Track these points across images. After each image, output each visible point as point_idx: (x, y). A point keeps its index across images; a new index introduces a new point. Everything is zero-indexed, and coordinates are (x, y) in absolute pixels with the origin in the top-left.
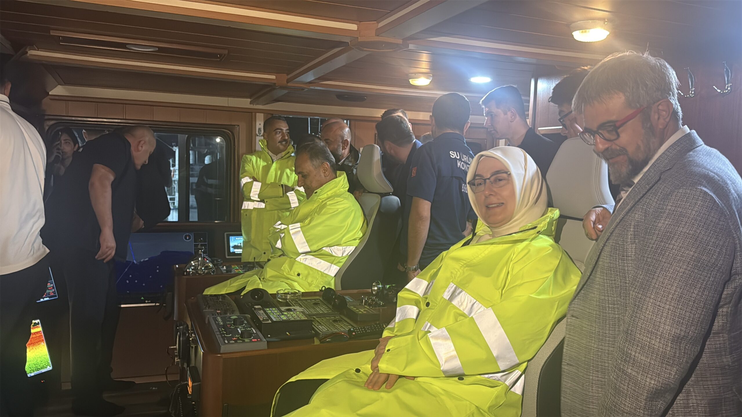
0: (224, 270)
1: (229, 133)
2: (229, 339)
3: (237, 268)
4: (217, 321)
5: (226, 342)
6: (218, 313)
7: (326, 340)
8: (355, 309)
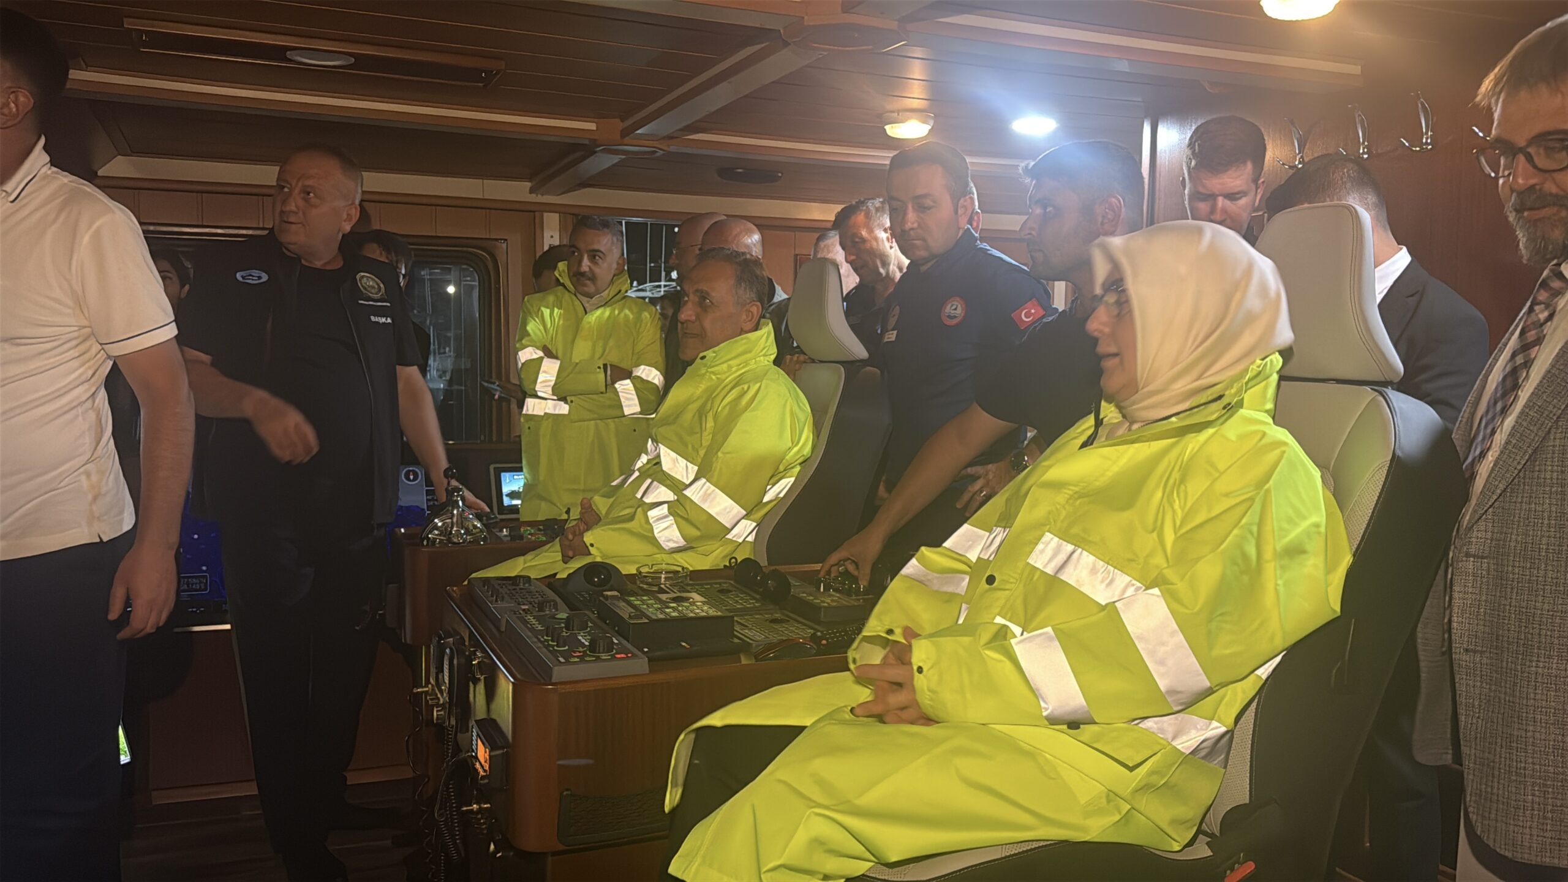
0: (506, 536)
1: (483, 255)
2: (567, 655)
3: (532, 531)
4: (528, 623)
5: (562, 660)
6: (524, 610)
7: (769, 654)
8: (811, 598)
